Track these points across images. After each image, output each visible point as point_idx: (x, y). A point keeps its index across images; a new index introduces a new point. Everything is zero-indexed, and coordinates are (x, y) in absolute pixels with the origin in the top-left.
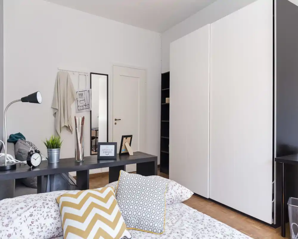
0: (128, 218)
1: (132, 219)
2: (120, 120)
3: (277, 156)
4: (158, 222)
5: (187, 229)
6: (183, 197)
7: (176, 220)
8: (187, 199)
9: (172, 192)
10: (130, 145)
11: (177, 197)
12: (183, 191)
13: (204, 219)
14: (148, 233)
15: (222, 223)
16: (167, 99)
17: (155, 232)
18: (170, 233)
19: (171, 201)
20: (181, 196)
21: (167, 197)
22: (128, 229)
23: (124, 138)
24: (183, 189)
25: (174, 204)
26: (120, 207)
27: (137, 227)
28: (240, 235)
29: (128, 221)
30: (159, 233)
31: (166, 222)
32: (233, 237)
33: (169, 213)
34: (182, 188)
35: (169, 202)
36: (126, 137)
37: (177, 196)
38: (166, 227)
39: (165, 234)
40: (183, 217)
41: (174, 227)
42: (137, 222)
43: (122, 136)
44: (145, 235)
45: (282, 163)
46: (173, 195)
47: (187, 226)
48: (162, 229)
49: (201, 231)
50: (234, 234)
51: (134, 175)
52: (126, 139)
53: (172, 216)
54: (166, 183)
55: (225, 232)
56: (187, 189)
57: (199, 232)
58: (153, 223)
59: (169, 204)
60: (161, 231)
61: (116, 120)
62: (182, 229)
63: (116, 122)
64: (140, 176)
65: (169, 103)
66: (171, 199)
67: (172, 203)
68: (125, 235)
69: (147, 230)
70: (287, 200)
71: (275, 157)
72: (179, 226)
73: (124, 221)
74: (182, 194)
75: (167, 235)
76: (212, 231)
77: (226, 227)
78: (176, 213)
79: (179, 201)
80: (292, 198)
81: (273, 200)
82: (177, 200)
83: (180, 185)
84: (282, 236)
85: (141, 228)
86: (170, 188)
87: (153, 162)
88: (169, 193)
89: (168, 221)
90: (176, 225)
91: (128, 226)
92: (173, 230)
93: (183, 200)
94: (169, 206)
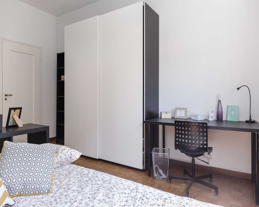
0: (12, 185)
1: (17, 185)
2: (12, 95)
3: (146, 119)
4: (45, 183)
5: (73, 183)
6: (73, 158)
7: (64, 179)
8: (76, 159)
9: (62, 155)
10: (19, 117)
11: (67, 160)
12: (72, 153)
13: (89, 173)
14: (35, 196)
15: (103, 173)
16: (62, 76)
17: (42, 193)
18: (57, 190)
19: (61, 164)
20: (71, 157)
21: (56, 161)
22: (12, 197)
23: (12, 111)
24: (73, 151)
25: (65, 165)
26: (2, 177)
27: (22, 193)
28: (116, 178)
29: (12, 189)
30: (46, 193)
31: (54, 182)
32: (111, 181)
33: (58, 174)
34: (71, 151)
35: (59, 165)
36: (15, 109)
37: (67, 158)
38: (54, 186)
39: (52, 193)
40: (71, 175)
41: (61, 184)
42: (23, 187)
43: (10, 108)
44: (31, 198)
45: (148, 124)
46: (63, 158)
47: (74, 181)
48: (49, 188)
49: (85, 182)
50: (112, 179)
51: (15, 144)
52: (15, 111)
53: (61, 176)
54: (55, 148)
55: (105, 179)
56: (76, 151)
57: (83, 184)
58: (44, 185)
59: (58, 167)
60: (48, 190)
61: (6, 95)
62: (69, 185)
63: (7, 97)
64: (27, 144)
65: (64, 81)
66: (61, 161)
67: (62, 165)
68: (7, 203)
69: (33, 194)
70: (151, 150)
71: (144, 120)
72: (66, 183)
73: (6, 190)
74: (71, 156)
75: (54, 192)
76: (95, 180)
77: (106, 175)
78: (65, 172)
79: (69, 163)
80: (154, 148)
81: (143, 152)
82: (66, 161)
83: (70, 149)
84: (149, 176)
85: (27, 192)
86: (60, 152)
87: (45, 132)
88: (59, 157)
89: (56, 181)
90: (64, 183)
91: (12, 194)
92: (60, 187)
93: (72, 161)
94: (59, 168)
